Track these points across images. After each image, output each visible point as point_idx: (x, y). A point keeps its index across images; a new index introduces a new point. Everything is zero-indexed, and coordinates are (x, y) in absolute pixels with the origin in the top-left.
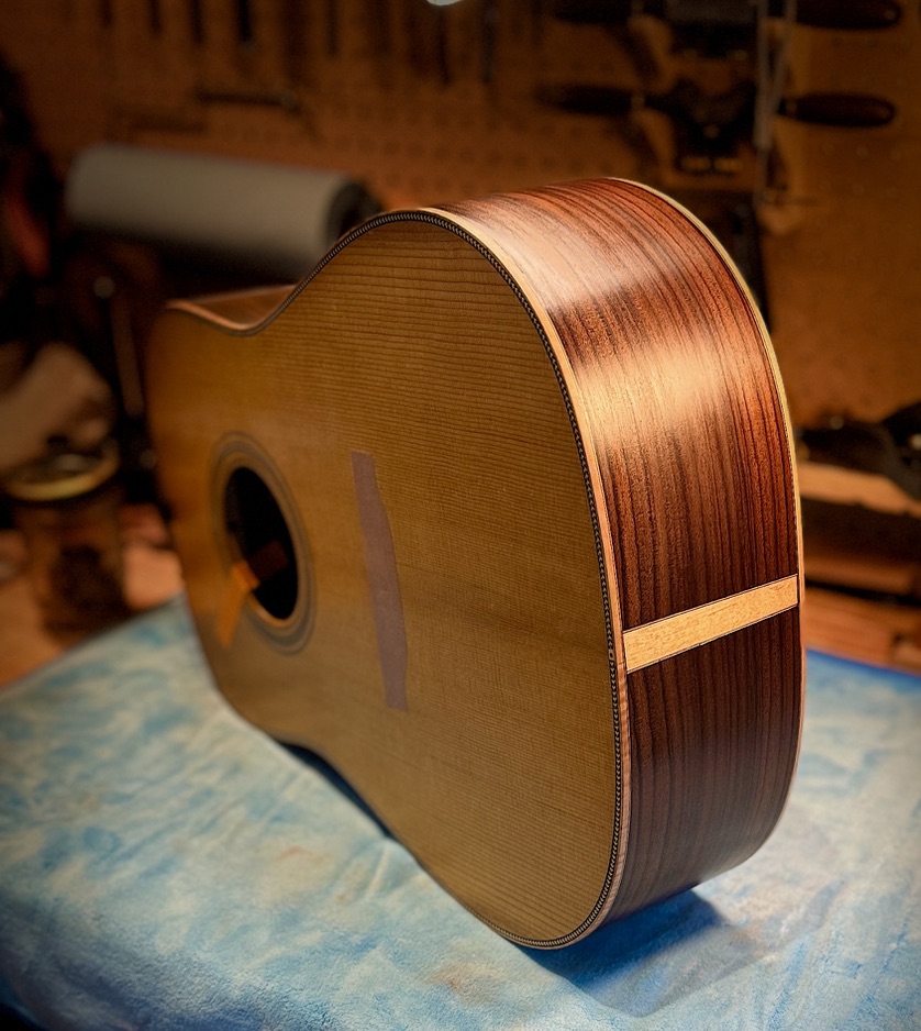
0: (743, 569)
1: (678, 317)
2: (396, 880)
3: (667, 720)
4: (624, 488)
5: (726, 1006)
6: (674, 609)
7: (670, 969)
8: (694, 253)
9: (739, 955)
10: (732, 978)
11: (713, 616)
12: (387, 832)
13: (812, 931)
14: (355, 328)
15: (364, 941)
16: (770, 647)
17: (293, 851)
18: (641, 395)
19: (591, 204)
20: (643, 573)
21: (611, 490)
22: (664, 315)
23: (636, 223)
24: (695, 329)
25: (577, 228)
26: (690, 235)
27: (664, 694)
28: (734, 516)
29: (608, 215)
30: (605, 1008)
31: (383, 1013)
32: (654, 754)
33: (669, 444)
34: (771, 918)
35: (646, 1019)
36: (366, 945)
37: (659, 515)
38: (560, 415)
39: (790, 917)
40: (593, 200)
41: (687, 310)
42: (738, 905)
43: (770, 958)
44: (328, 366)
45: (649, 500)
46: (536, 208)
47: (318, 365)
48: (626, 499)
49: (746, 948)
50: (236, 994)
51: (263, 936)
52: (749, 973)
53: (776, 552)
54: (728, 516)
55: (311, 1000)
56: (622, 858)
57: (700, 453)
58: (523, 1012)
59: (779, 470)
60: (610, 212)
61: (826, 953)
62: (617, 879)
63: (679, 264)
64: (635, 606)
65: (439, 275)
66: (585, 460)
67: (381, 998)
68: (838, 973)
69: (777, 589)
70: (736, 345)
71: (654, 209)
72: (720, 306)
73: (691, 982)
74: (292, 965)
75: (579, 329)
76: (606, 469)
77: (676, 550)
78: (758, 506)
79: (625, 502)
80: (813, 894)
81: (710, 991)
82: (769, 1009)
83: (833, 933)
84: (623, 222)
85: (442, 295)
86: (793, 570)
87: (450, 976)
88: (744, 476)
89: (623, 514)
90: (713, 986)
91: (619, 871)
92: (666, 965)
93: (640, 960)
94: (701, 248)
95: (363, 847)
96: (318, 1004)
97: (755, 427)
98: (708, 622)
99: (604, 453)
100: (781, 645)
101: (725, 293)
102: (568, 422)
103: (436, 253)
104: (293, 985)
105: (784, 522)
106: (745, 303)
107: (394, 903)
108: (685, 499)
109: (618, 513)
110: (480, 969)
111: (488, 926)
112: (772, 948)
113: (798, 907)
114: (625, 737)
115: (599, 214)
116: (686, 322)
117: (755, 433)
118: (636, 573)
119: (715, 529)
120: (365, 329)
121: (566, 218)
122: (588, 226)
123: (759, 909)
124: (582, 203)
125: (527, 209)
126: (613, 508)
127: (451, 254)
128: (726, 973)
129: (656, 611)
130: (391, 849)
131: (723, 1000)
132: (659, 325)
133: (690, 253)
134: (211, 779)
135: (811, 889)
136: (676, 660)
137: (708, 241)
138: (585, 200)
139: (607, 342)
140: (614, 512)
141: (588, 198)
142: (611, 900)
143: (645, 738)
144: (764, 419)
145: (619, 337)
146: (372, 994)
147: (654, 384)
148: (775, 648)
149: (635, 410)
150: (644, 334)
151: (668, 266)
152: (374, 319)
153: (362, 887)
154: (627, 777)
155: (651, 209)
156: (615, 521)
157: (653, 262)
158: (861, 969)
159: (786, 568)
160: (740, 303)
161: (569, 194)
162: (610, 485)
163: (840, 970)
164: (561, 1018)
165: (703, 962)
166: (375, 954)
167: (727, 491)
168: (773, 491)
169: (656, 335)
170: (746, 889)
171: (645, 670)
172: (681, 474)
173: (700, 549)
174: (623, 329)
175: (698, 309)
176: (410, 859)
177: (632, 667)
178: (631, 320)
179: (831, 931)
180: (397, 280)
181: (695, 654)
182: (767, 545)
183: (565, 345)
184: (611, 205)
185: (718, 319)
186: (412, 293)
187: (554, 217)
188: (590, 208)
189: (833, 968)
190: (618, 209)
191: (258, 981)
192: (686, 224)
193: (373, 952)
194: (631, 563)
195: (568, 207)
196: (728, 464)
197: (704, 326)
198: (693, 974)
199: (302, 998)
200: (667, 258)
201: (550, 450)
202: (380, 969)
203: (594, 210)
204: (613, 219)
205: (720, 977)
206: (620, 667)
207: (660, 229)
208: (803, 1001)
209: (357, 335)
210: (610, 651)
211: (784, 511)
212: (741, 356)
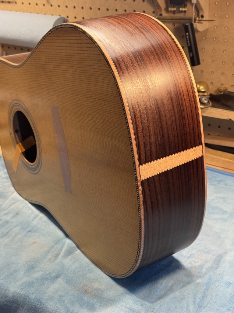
0: (182, 143)
1: (157, 57)
2: (69, 252)
3: (156, 197)
4: (138, 116)
5: (183, 299)
6: (157, 158)
7: (163, 285)
8: (162, 36)
9: (188, 280)
10: (185, 288)
11: (172, 160)
12: (67, 236)
13: (214, 270)
14: (51, 64)
15: (56, 275)
16: (193, 170)
17: (34, 243)
18: (144, 84)
19: (128, 21)
20: (146, 145)
21: (133, 117)
22: (152, 57)
23: (143, 27)
24: (163, 61)
25: (122, 28)
26: (161, 30)
27: (155, 187)
28: (178, 125)
29: (133, 24)
30: (139, 300)
31: (61, 302)
32: (152, 209)
33: (154, 101)
34: (200, 266)
35: (154, 304)
36: (57, 277)
37: (151, 125)
38: (115, 91)
39: (207, 265)
40: (128, 19)
41: (160, 56)
42: (188, 261)
43: (199, 281)
44: (43, 77)
45: (147, 120)
46: (108, 22)
47: (40, 76)
48: (139, 120)
49: (190, 277)
50: (10, 295)
51: (21, 273)
52: (191, 287)
53: (194, 138)
54: (176, 125)
55: (36, 298)
56: (142, 246)
57: (165, 103)
58: (110, 302)
59: (194, 109)
60: (134, 23)
61: (219, 279)
62: (141, 253)
63: (157, 40)
64: (143, 157)
65: (76, 45)
66: (124, 106)
67: (61, 296)
68: (223, 286)
69: (195, 150)
70: (177, 67)
71: (149, 22)
72: (172, 54)
73: (170, 290)
74: (30, 284)
75: (122, 62)
76: (131, 109)
77: (158, 137)
78: (187, 122)
79: (139, 121)
80: (214, 257)
81: (177, 293)
82: (198, 300)
83: (222, 271)
84: (138, 26)
85: (77, 52)
86: (200, 143)
87: (85, 288)
88: (181, 111)
89: (138, 125)
90: (178, 291)
91: (142, 250)
92: (162, 284)
93: (153, 282)
94: (165, 35)
95: (58, 241)
96: (38, 299)
97: (185, 95)
98: (170, 162)
99: (131, 104)
100: (197, 170)
101: (173, 49)
102: (118, 94)
103: (74, 38)
104: (30, 292)
105: (196, 127)
106: (181, 53)
107: (67, 261)
108: (160, 119)
109: (136, 124)
110: (96, 285)
111: (100, 269)
112: (200, 277)
113: (209, 262)
114: (142, 203)
115: (130, 24)
116: (160, 60)
117: (185, 97)
118: (143, 145)
119: (172, 130)
120: (54, 64)
121: (118, 25)
122: (126, 28)
123: (196, 263)
124: (124, 20)
125: (105, 22)
126: (134, 123)
127: (79, 38)
128: (183, 286)
129: (151, 159)
130: (68, 241)
131: (182, 296)
132: (150, 60)
133: (161, 36)
134: (8, 218)
135: (214, 255)
136: (159, 175)
137: (167, 32)
138: (125, 19)
139: (131, 67)
140: (135, 124)
141: (127, 19)
142: (139, 261)
143: (149, 203)
144: (188, 92)
145: (136, 65)
146: (58, 295)
147: (148, 80)
148: (195, 171)
149: (142, 89)
150: (144, 63)
151: (153, 41)
152: (56, 61)
153: (57, 256)
154: (143, 217)
155: (148, 22)
156: (135, 127)
157: (148, 40)
158: (231, 285)
159: (198, 142)
160: (179, 52)
161: (120, 17)
162: (133, 115)
163: (224, 285)
164: (124, 304)
165: (175, 282)
166: (60, 280)
167: (175, 117)
168: (192, 117)
169: (149, 64)
170: (191, 255)
171: (148, 180)
172: (159, 111)
173: (166, 137)
174: (137, 62)
175: (164, 55)
176: (74, 245)
177: (143, 178)
178: (140, 59)
179: (221, 270)
180: (63, 47)
181: (166, 173)
182: (191, 135)
183: (116, 67)
184: (134, 21)
185: (171, 58)
186: (67, 51)
187: (114, 25)
188: (127, 22)
189: (221, 284)
190: (137, 22)
191: (18, 291)
192: (160, 27)
193: (59, 279)
194: (141, 142)
195: (119, 22)
196: (175, 108)
197: (166, 61)
198: (172, 287)
199: (33, 297)
200: (153, 38)
201: (113, 103)
202: (61, 286)
203: (128, 23)
204: (135, 25)
205: (181, 288)
206: (139, 178)
207: (151, 29)
208: (210, 297)
209: (51, 66)
210: (135, 173)
211: (196, 123)
212: (179, 71)
